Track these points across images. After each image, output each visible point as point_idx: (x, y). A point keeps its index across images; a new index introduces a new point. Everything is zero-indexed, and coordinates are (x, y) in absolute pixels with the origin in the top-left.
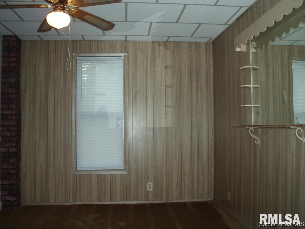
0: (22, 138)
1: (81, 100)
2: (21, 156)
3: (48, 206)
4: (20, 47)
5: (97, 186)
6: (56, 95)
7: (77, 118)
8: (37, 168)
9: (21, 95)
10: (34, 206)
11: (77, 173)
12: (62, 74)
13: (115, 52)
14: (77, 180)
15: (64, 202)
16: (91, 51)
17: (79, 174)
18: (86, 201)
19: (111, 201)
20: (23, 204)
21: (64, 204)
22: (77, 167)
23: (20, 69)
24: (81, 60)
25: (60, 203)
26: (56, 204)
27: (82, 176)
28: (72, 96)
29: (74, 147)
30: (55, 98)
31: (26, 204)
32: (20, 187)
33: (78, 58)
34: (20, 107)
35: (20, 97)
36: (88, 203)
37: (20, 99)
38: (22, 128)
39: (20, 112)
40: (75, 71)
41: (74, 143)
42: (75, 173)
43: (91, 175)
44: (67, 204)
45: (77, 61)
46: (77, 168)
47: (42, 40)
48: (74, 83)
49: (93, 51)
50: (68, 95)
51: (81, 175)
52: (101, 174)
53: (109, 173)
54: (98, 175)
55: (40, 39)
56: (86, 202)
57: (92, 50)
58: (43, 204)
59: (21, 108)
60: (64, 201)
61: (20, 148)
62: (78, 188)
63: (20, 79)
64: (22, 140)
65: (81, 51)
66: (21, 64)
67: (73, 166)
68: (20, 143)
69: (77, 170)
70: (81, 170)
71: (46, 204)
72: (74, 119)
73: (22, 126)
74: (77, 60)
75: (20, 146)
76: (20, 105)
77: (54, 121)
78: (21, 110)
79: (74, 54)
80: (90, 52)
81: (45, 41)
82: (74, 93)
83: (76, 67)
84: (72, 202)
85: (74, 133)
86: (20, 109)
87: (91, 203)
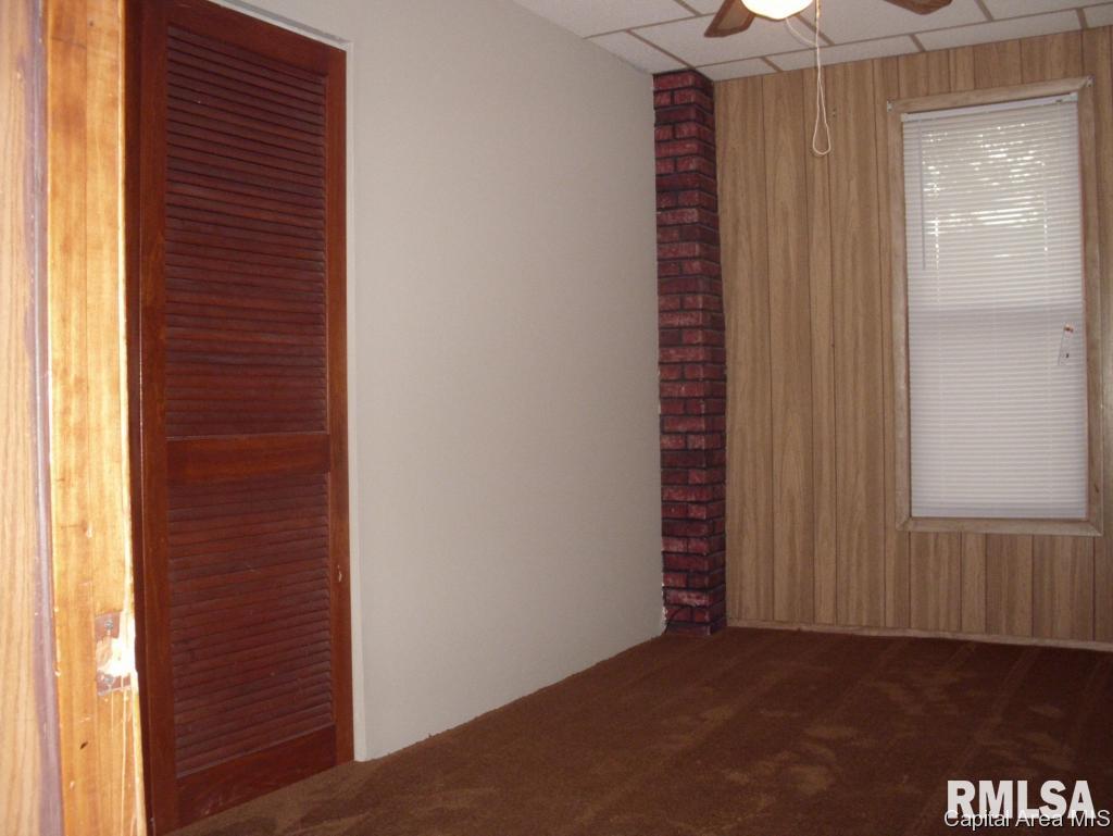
0: (729, 403)
1: (924, 268)
2: (727, 463)
3: (811, 634)
4: (712, 104)
5: (983, 578)
6: (837, 255)
7: (910, 331)
8: (777, 507)
9: (722, 262)
10: (768, 632)
11: (910, 527)
12: (853, 184)
13: (1043, 80)
14: (913, 552)
15: (868, 627)
16: (952, 89)
17: (920, 529)
18: (942, 626)
19: (1033, 635)
20: (733, 622)
21: (866, 633)
22: (913, 505)
23: (715, 177)
24: (914, 125)
25: (851, 628)
26: (837, 629)
27: (932, 538)
28: (890, 256)
29: (902, 434)
30: (832, 266)
31: (743, 624)
32: (724, 565)
33: (905, 117)
34: (721, 302)
35: (720, 269)
36: (948, 635)
37: (719, 277)
38: (729, 373)
39: (722, 321)
40: (898, 164)
41: (902, 420)
42: (904, 525)
43: (961, 536)
44: (874, 633)
45: (904, 131)
46: (913, 510)
47: (779, 71)
48: (896, 208)
49: (961, 85)
50: (878, 255)
51: (926, 533)
52: (1001, 535)
53: (1029, 530)
54: (987, 536)
55: (771, 70)
56: (944, 631)
57: (956, 82)
58: (795, 628)
59: (725, 306)
60: (864, 624)
61: (723, 439)
62: (913, 579)
63: (716, 210)
64: (729, 410)
65: (913, 93)
66: (718, 161)
67: (898, 500)
68: (723, 423)
69: (914, 515)
70: (927, 518)
71: (805, 628)
72: (900, 335)
73: (729, 363)
74: (904, 126)
75: (724, 430)
76: (719, 294)
77: (833, 346)
78: (725, 312)
79: (889, 107)
80: (950, 92)
81: (789, 73)
82: (897, 242)
83: (902, 150)
84: (892, 628)
85: (903, 387)
86: (721, 311)
87: (961, 636)
